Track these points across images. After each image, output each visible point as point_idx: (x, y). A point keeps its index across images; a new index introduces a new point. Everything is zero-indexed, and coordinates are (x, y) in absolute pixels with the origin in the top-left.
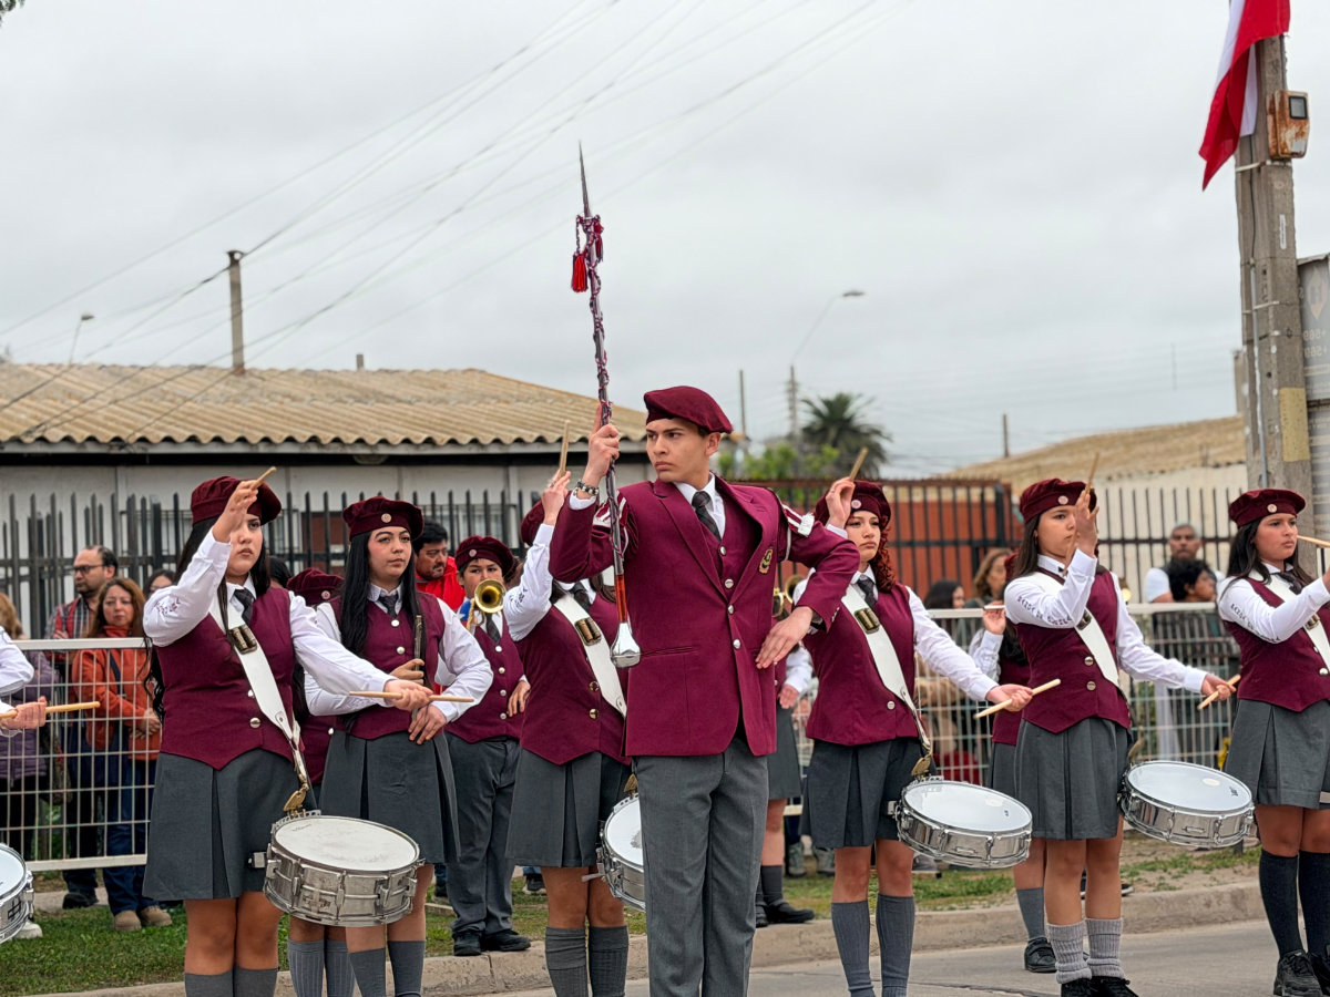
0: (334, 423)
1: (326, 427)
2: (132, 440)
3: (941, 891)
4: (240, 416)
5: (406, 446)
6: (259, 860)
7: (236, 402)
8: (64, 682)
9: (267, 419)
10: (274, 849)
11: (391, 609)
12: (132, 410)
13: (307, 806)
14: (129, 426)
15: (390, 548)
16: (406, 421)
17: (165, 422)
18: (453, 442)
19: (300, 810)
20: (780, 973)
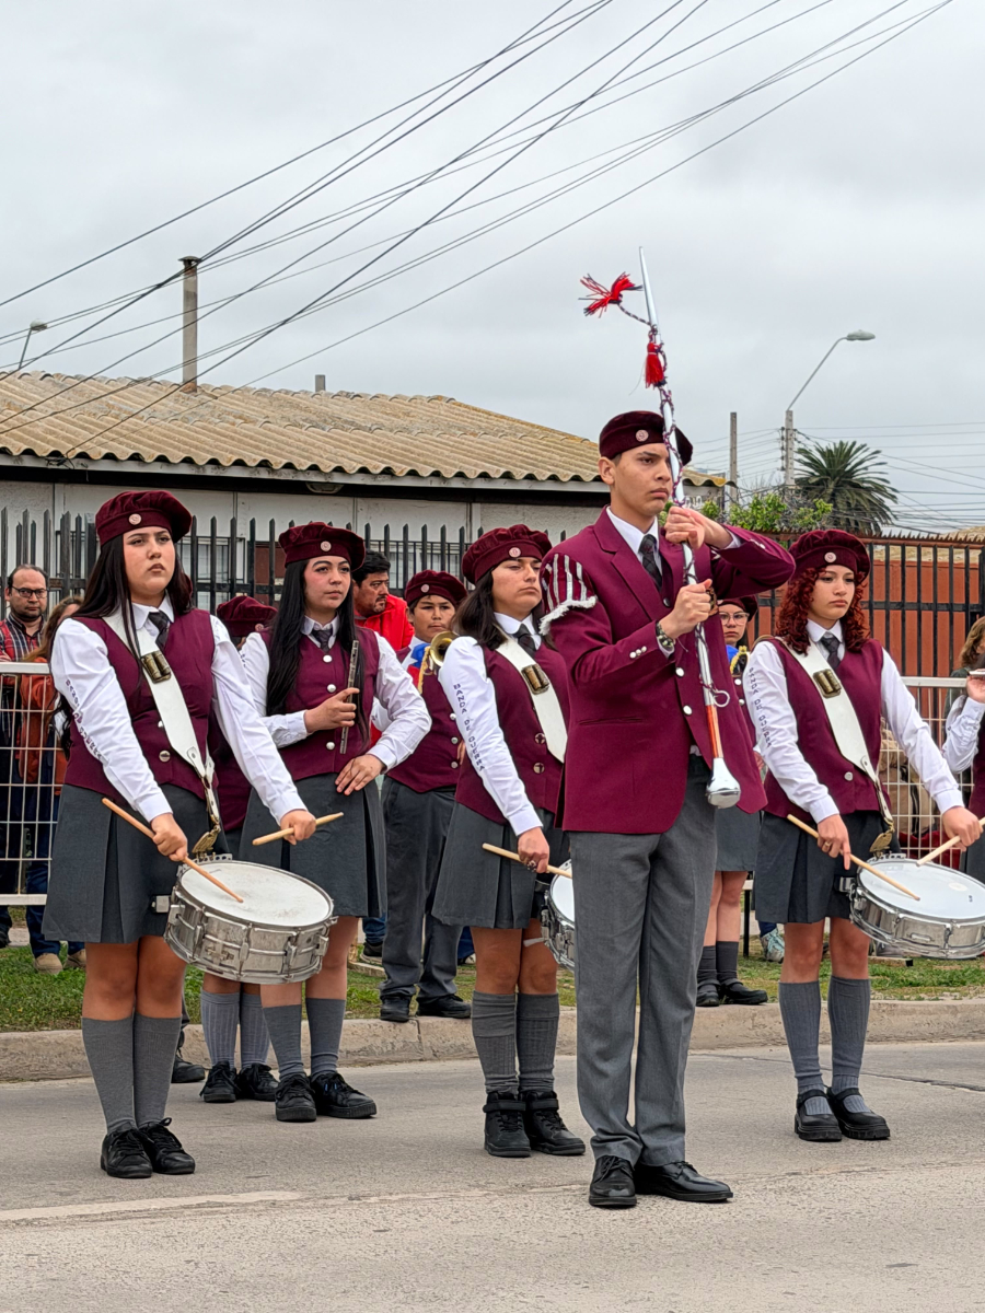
0: (288, 448)
1: (279, 451)
2: (71, 456)
3: (910, 979)
4: (187, 436)
5: (362, 476)
6: (162, 904)
7: (185, 420)
8: (11, 707)
9: (217, 440)
10: (178, 894)
11: (324, 644)
12: (73, 424)
13: (218, 849)
14: (69, 441)
15: (328, 578)
16: (365, 449)
17: (108, 438)
18: (413, 473)
19: (210, 853)
20: (728, 1057)
